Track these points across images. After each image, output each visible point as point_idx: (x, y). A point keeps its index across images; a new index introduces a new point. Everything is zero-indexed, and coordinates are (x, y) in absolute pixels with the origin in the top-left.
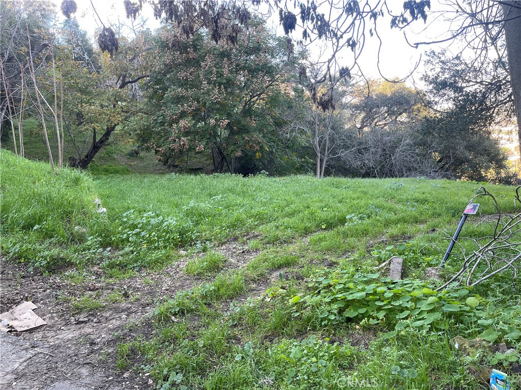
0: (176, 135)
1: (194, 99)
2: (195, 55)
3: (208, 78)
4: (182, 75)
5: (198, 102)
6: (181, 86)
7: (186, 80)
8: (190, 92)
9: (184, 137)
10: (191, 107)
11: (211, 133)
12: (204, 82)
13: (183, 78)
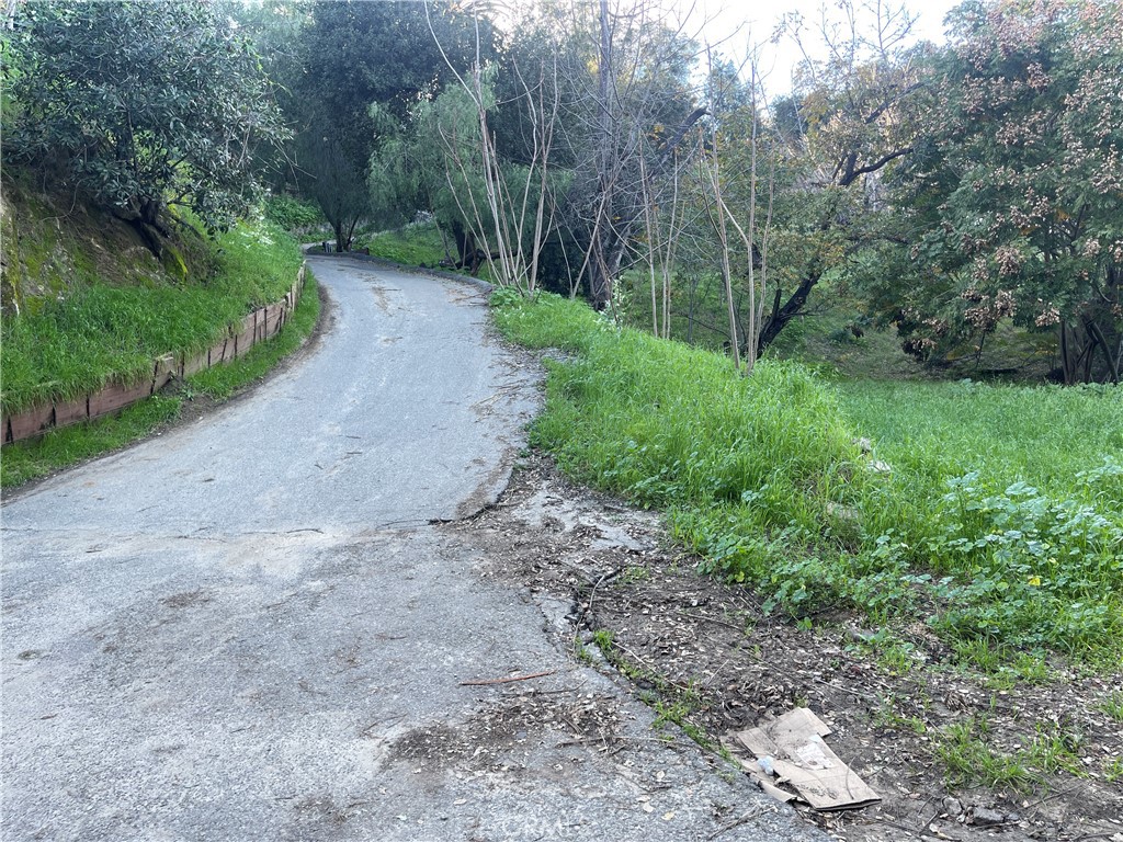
0: (983, 286)
1: (1039, 192)
2: (1049, 79)
3: (1084, 131)
4: (1007, 133)
5: (1052, 198)
6: (1004, 160)
7: (1020, 145)
8: (1028, 175)
9: (1005, 289)
10: (1027, 211)
11: (1081, 278)
12: (1074, 145)
13: (1010, 143)
